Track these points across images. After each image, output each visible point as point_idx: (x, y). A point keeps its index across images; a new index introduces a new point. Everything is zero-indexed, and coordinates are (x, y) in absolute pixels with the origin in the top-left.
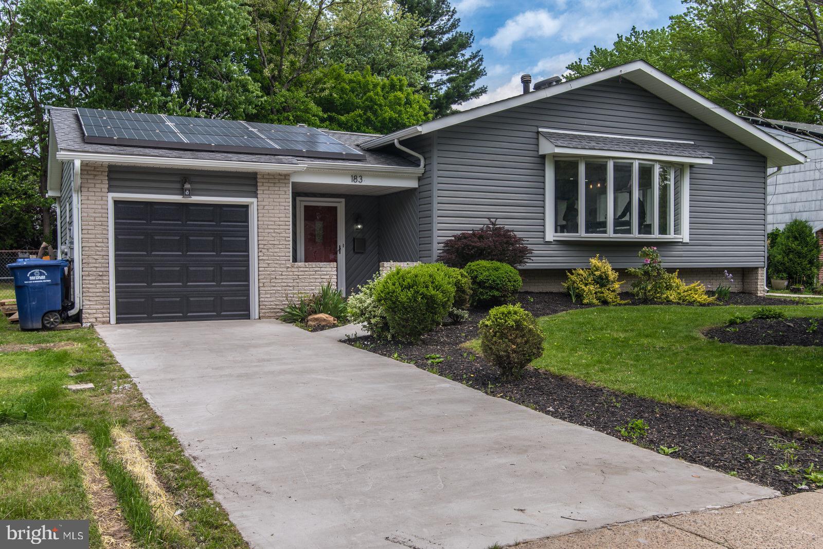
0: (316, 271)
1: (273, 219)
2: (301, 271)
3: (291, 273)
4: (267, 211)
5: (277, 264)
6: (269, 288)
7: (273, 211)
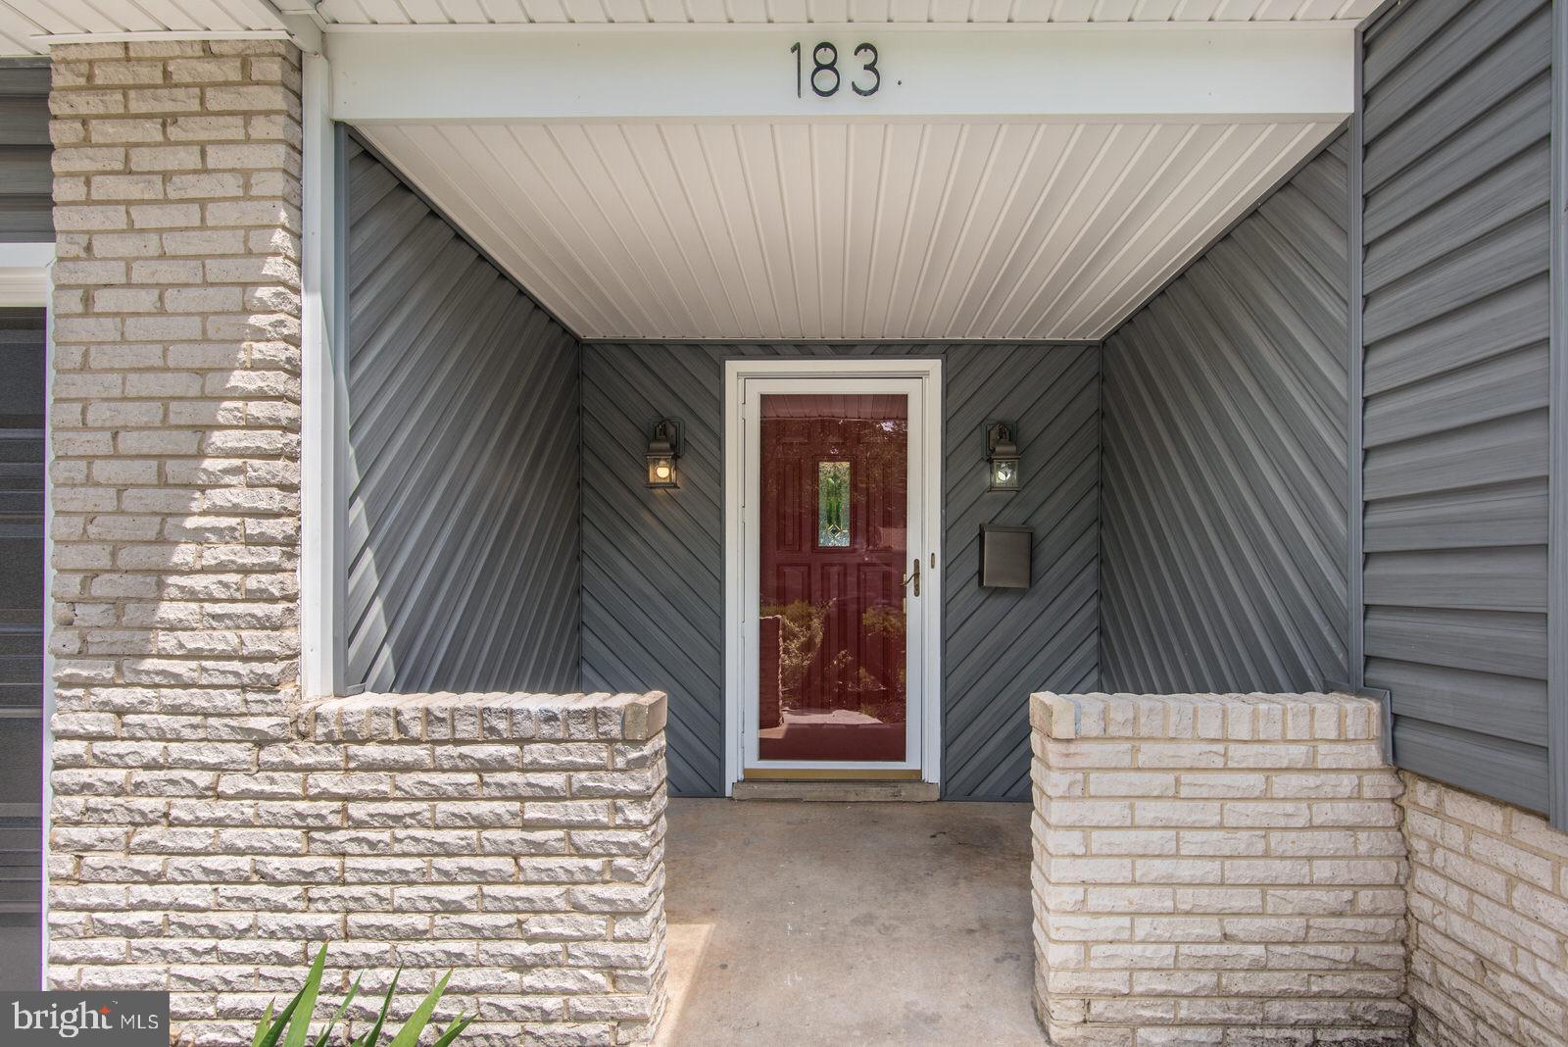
0: (483, 767)
1: (152, 384)
2: (369, 767)
3: (288, 783)
4: (108, 329)
5: (175, 710)
6: (115, 893)
7: (156, 327)
